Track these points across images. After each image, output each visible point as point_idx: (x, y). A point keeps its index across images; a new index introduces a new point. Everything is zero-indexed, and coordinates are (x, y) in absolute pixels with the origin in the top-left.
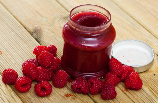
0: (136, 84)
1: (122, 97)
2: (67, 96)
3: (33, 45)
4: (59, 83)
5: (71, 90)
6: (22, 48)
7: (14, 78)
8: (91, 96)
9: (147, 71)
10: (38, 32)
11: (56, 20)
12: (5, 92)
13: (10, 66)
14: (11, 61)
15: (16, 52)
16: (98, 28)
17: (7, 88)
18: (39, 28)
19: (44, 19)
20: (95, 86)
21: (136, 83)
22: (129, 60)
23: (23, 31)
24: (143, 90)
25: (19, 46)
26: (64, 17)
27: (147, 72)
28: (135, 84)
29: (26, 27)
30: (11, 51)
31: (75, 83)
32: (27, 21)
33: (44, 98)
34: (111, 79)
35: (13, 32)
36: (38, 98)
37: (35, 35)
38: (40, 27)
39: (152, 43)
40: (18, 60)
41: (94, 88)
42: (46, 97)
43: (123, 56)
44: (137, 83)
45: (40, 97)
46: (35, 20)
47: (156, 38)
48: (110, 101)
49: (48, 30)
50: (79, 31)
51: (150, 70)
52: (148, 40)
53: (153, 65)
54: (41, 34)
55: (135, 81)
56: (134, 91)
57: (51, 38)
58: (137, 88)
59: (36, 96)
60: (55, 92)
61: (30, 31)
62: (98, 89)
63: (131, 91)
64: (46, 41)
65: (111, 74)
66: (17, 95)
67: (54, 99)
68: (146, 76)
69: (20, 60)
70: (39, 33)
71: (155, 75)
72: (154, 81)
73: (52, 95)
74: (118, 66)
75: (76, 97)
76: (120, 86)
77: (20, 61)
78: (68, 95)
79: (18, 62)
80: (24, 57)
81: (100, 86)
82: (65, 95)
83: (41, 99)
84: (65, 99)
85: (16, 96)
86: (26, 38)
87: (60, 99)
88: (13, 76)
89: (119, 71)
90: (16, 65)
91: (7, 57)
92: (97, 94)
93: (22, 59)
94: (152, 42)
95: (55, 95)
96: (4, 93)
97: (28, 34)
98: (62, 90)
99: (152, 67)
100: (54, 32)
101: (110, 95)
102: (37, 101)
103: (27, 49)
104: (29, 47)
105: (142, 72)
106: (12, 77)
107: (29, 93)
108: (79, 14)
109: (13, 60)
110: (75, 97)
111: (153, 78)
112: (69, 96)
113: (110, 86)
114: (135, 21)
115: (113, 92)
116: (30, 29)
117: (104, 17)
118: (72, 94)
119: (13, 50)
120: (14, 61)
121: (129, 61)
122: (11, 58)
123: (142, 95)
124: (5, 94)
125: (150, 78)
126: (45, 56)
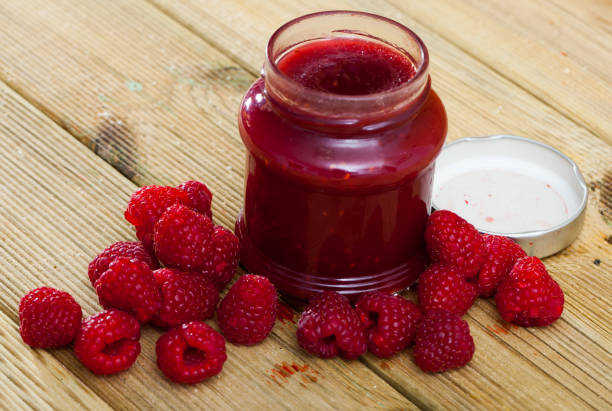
0: (543, 303)
1: (493, 355)
2: (285, 371)
3: (109, 190)
4: (249, 325)
5: (291, 347)
6: (69, 203)
7: (68, 322)
8: (377, 365)
9: (565, 249)
10: (120, 137)
11: (180, 87)
12: (41, 381)
13: (37, 277)
14: (37, 260)
15: (50, 222)
16: (388, 98)
17: (44, 362)
18: (120, 122)
19: (131, 86)
20: (391, 323)
21: (540, 299)
22: (493, 216)
23: (57, 140)
24: (568, 323)
25: (56, 196)
26: (207, 72)
27: (566, 255)
28: (540, 304)
29: (66, 121)
30: (29, 220)
31: (313, 320)
32: (66, 100)
33: (196, 391)
34: (445, 293)
35: (19, 144)
36: (175, 391)
37: (107, 150)
38: (123, 116)
39: (562, 144)
40: (63, 253)
41: (387, 331)
42: (203, 387)
43: (467, 202)
44: (546, 298)
45: (181, 388)
46: (96, 91)
47: (572, 124)
48: (450, 376)
49: (156, 126)
50: (314, 117)
51: (576, 246)
52: (547, 135)
53: (585, 228)
54: (132, 143)
55: (536, 291)
56: (533, 330)
57: (173, 155)
58: (545, 319)
59: (164, 382)
60: (236, 362)
61: (86, 138)
62: (400, 334)
63: (521, 332)
64: (157, 168)
65: (441, 271)
66: (87, 388)
67: (234, 387)
68: (565, 268)
69: (73, 252)
70: (123, 140)
71: (597, 262)
72: (600, 285)
73: (224, 374)
74: (463, 237)
75: (317, 372)
76: (476, 315)
77: (74, 256)
78: (285, 368)
79: (66, 259)
80: (83, 237)
81: (407, 321)
82: (273, 370)
83: (186, 395)
84: (280, 385)
85: (86, 391)
86: (77, 165)
87: (260, 386)
88: (64, 316)
89: (471, 257)
90: (59, 271)
91: (16, 246)
92: (397, 355)
93: (77, 248)
94: (561, 141)
95: (239, 373)
96: (37, 384)
97: (79, 149)
98: (259, 350)
99: (583, 233)
100: (179, 133)
101: (451, 354)
102: (170, 404)
103: (90, 206)
104: (95, 198)
105: (549, 257)
106: (61, 319)
107: (133, 374)
108: (296, 51)
109: (45, 254)
110: (314, 375)
111: (595, 275)
112: (292, 373)
113: (448, 318)
114: (484, 67)
115: (461, 340)
116: (83, 127)
117: (395, 53)
118: (301, 364)
119: (35, 214)
120: (49, 257)
121: (490, 220)
122: (36, 246)
123: (567, 340)
124: (43, 389)
125: (582, 277)
126: (182, 226)
